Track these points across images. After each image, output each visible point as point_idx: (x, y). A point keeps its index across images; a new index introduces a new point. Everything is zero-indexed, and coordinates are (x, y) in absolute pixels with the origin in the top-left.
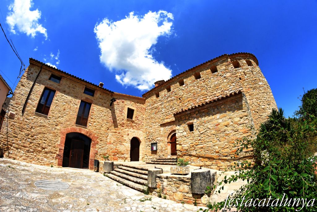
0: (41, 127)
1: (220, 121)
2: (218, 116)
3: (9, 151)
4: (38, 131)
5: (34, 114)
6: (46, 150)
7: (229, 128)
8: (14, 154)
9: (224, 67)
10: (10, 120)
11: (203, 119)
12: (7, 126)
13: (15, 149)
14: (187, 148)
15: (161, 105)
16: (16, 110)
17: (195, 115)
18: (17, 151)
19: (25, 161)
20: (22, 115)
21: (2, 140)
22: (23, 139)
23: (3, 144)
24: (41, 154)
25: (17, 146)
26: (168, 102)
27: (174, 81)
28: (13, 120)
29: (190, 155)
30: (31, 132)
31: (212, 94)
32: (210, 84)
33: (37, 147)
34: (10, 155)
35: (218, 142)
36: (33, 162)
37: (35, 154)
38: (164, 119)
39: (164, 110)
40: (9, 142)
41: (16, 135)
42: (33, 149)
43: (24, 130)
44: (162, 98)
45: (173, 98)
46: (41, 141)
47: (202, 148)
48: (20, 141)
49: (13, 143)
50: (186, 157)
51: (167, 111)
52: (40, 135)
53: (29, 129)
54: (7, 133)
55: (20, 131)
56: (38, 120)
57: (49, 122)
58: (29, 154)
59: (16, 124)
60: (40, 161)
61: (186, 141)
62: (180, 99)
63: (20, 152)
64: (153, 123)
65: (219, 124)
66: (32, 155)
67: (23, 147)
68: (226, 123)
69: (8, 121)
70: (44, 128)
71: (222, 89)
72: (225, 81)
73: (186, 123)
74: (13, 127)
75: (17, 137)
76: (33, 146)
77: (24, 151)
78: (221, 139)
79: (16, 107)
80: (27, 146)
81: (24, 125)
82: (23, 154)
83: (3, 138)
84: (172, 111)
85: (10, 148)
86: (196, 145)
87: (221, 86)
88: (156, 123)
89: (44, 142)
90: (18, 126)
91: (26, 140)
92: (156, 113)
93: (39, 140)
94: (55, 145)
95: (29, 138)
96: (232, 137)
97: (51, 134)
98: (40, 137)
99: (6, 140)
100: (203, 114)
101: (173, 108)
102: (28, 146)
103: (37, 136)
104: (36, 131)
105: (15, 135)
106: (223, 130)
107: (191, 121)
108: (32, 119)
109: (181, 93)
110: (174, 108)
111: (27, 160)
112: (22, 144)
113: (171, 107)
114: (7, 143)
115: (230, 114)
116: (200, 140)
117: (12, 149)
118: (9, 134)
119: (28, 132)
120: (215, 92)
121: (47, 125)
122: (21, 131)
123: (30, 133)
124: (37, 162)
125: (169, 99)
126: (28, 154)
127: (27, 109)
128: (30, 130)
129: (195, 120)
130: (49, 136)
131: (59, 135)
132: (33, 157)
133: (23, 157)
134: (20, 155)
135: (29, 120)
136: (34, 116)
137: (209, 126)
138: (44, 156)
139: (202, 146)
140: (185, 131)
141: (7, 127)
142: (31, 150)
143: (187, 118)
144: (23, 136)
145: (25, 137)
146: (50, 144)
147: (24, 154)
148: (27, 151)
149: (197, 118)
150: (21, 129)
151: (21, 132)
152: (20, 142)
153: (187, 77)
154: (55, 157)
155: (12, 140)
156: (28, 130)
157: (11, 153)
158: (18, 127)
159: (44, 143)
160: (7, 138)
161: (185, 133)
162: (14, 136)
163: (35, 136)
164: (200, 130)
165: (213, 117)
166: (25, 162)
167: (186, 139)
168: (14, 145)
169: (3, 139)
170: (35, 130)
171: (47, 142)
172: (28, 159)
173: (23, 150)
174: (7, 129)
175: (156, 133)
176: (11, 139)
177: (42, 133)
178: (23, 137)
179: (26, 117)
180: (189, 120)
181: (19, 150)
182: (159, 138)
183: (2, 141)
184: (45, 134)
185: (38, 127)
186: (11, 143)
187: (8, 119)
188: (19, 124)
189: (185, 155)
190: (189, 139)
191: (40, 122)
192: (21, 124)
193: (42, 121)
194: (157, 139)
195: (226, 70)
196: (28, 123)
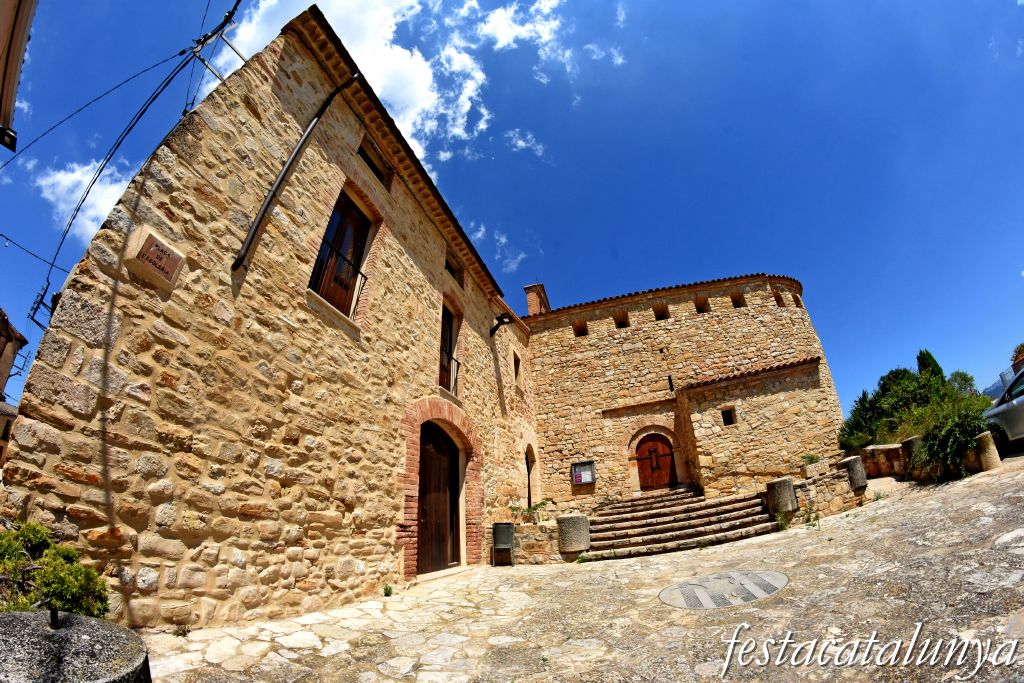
0: (335, 387)
1: (786, 405)
2: (782, 396)
3: (128, 571)
4: (321, 404)
5: (300, 299)
6: (358, 511)
7: (801, 418)
8: (169, 586)
9: (759, 301)
10: (131, 297)
11: (754, 399)
12: (106, 345)
13: (173, 546)
14: (726, 459)
15: (598, 358)
16: (192, 237)
17: (737, 392)
18: (194, 559)
19: (259, 610)
20: (228, 279)
21: (47, 476)
22: (239, 459)
23: (59, 513)
24: (337, 545)
25: (190, 518)
26: (625, 353)
27: (637, 303)
28: (162, 306)
29: (735, 474)
30: (285, 411)
31: (738, 352)
32: (733, 330)
33: (320, 505)
34: (134, 603)
35: (785, 444)
36: (307, 600)
37: (312, 552)
38: (614, 398)
39: (612, 372)
40: (121, 486)
41: (185, 432)
42: (301, 523)
43: (244, 396)
44: (601, 339)
45: (639, 345)
46: (336, 465)
47: (758, 456)
48: (215, 475)
49: (158, 498)
50: (725, 479)
51: (623, 376)
52: (329, 431)
53: (272, 391)
54: (104, 403)
55: (211, 397)
56: (320, 344)
57: (367, 360)
58: (282, 557)
59: (183, 337)
60: (336, 582)
61: (721, 445)
62: (661, 351)
63: (214, 561)
64: (573, 405)
65: (784, 411)
66: (292, 559)
67: (236, 520)
68: (796, 410)
69: (121, 301)
70: (347, 389)
71: (759, 346)
72: (763, 329)
73: (719, 407)
74: (157, 357)
75: (189, 450)
76: (298, 500)
77: (244, 547)
78: (791, 437)
79: (192, 211)
80: (264, 507)
81: (243, 358)
82: (243, 567)
83: (53, 449)
84: (639, 379)
85: (127, 547)
86: (745, 452)
87: (756, 339)
88: (584, 406)
89: (350, 468)
90: (199, 362)
91: (255, 464)
92: (582, 378)
93: (328, 461)
94: (391, 480)
95: (273, 453)
96: (808, 434)
97: (376, 427)
98: (334, 444)
99: (95, 469)
100: (755, 391)
101: (644, 372)
102: (273, 505)
103: (318, 439)
104: (313, 406)
105: (171, 427)
106: (791, 421)
107: (729, 404)
108: (292, 330)
109: (663, 338)
110: (647, 371)
111: (266, 602)
112: (231, 495)
113: (636, 368)
114: (108, 507)
115: (800, 393)
116: (752, 440)
117: (150, 552)
118: (119, 416)
119: (266, 407)
120: (745, 350)
121: (358, 378)
122: (224, 402)
123: (279, 416)
124: (325, 593)
125: (626, 346)
126: (273, 558)
127: (263, 254)
128: (282, 399)
129: (739, 402)
130: (368, 435)
131: (403, 432)
132: (306, 571)
133: (243, 592)
134: (220, 581)
135: (275, 329)
136: (302, 315)
137: (767, 415)
138: (352, 547)
139: (757, 452)
140: (717, 423)
141: (98, 354)
142: (287, 527)
143: (719, 396)
144: (231, 435)
145: (250, 443)
146: (374, 481)
147: (251, 570)
148: (264, 540)
149: (744, 398)
150: (223, 384)
151: (221, 409)
152: (219, 484)
153: (676, 302)
154: (392, 541)
155: (149, 476)
156: (267, 399)
157: (140, 584)
158: (199, 369)
159: (352, 475)
160: (104, 452)
161: (717, 429)
162: (163, 438)
163: (307, 440)
164: (751, 421)
165: (774, 397)
166: (261, 616)
167: (721, 441)
168: (161, 512)
169: (54, 460)
170: (306, 401)
171: (364, 468)
172: (277, 594)
173: (242, 541)
174: (105, 369)
175: (590, 434)
176: (138, 461)
177: (342, 419)
178: (240, 445)
179: (253, 303)
180: (723, 399)
181: (211, 546)
182: (600, 449)
183: (45, 489)
184: (353, 427)
185: (319, 381)
186: (138, 495)
187: (122, 287)
188: (205, 347)
189: (722, 475)
190: (728, 440)
191: (330, 352)
192: (221, 343)
193: (336, 351)
194: (594, 450)
195: (764, 309)
196: (270, 351)
